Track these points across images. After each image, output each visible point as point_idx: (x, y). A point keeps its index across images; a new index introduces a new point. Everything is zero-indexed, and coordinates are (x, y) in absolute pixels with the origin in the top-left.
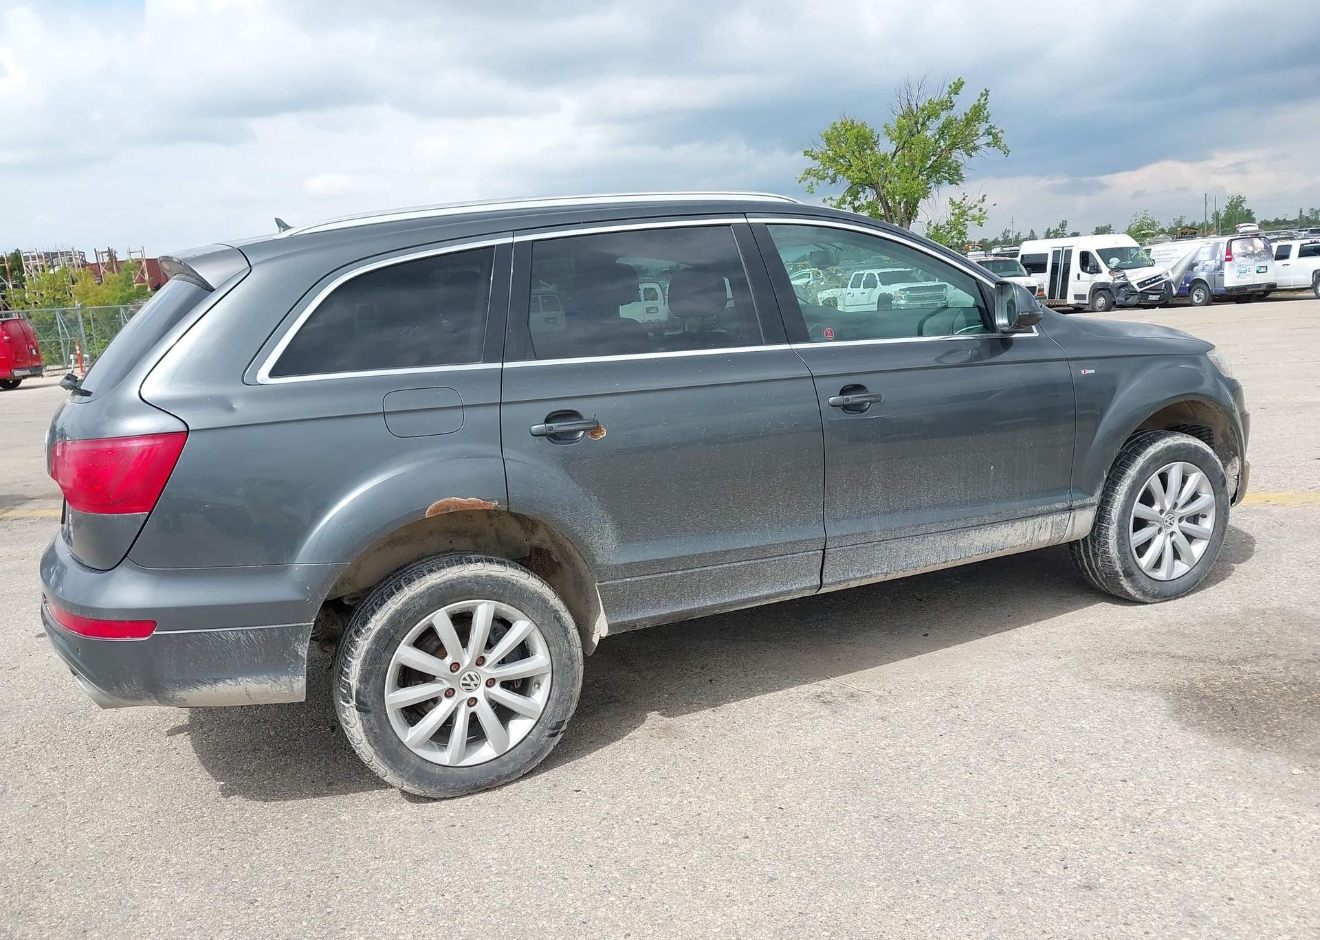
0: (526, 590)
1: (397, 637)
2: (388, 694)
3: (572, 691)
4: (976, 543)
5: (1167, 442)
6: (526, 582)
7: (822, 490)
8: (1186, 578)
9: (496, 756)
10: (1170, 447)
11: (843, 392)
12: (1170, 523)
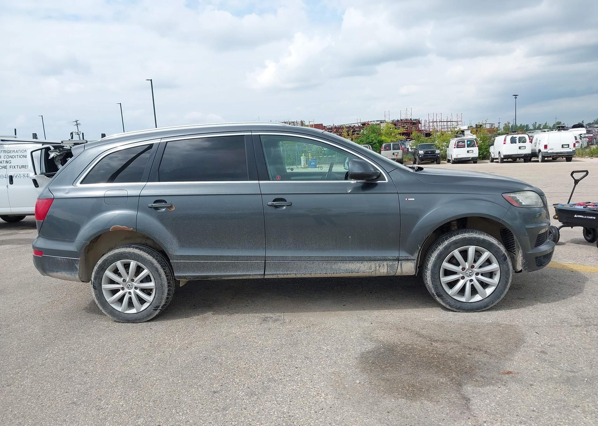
0: (146, 259)
1: (105, 267)
2: (103, 285)
3: (162, 296)
4: (342, 268)
5: (464, 235)
6: (147, 257)
7: (264, 237)
8: (479, 303)
9: (136, 312)
10: (465, 238)
11: (275, 200)
12: (469, 275)
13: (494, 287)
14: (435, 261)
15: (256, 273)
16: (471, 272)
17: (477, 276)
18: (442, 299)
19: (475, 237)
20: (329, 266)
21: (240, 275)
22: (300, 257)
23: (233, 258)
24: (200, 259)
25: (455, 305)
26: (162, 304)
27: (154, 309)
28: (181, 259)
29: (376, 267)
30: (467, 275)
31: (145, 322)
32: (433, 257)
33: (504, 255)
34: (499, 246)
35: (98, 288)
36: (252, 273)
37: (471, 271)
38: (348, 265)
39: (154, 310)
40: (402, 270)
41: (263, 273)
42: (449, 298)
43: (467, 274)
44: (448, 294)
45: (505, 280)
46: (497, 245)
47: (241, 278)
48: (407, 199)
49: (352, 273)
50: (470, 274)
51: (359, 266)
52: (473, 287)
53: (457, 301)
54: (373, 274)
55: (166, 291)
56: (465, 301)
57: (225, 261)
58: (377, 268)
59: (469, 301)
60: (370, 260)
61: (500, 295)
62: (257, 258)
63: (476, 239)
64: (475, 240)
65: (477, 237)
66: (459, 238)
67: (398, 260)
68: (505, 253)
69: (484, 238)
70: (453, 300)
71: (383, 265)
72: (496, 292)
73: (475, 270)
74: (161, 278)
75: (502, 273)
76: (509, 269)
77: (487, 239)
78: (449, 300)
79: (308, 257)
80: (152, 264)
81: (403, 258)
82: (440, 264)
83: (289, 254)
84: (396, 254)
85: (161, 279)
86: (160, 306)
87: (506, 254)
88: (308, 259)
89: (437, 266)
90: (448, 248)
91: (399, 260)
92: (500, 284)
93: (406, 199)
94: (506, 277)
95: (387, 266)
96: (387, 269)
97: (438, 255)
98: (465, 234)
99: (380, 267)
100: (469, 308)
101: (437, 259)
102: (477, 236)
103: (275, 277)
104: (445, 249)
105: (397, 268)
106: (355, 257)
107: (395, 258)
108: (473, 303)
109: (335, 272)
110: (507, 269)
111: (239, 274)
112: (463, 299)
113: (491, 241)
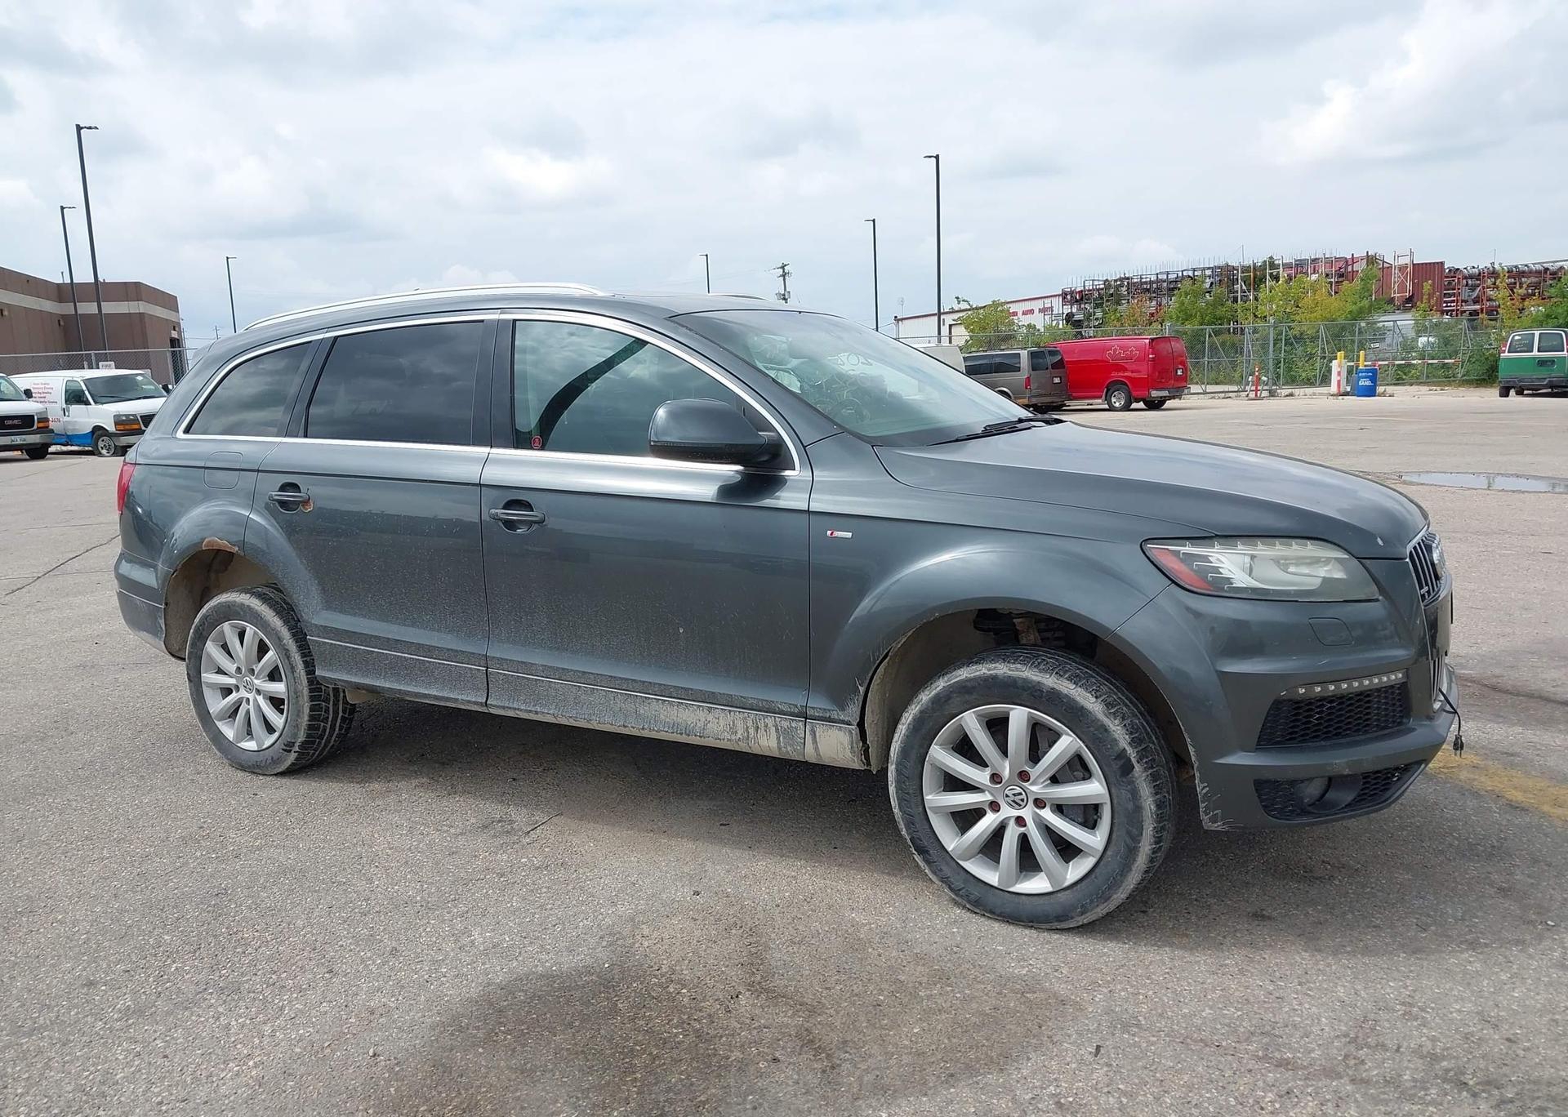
12: (1014, 801)
13: (1091, 858)
14: (907, 737)
15: (467, 698)
16: (1020, 794)
17: (1038, 811)
18: (928, 862)
19: (1025, 680)
20: (629, 706)
21: (436, 698)
22: (563, 669)
23: (419, 648)
24: (358, 642)
25: (963, 891)
26: (300, 740)
27: (285, 748)
28: (326, 636)
29: (747, 727)
30: (1006, 799)
31: (272, 775)
32: (903, 724)
33: (1122, 754)
34: (1106, 721)
35: (195, 679)
36: (460, 697)
37: (1019, 790)
38: (675, 711)
39: (285, 750)
40: (816, 749)
41: (484, 701)
42: (947, 864)
43: (1007, 796)
44: (947, 852)
45: (1125, 842)
46: (1101, 717)
47: (442, 704)
48: (831, 534)
49: (689, 735)
50: (1017, 798)
51: (704, 720)
52: (1024, 842)
53: (972, 878)
54: (743, 747)
55: (306, 711)
56: (996, 884)
57: (406, 655)
58: (752, 731)
59: (1009, 887)
60: (730, 703)
61: (1110, 888)
62: (470, 657)
63: (1029, 688)
64: (1024, 689)
65: (1031, 681)
66: (978, 673)
67: (804, 716)
68: (1129, 750)
69: (1055, 686)
70: (962, 872)
71: (766, 726)
72: (1096, 878)
73: (1034, 788)
74: (295, 675)
75: (1116, 816)
76: (1138, 809)
77: (1065, 691)
78: (947, 871)
79: (579, 671)
80: (279, 638)
81: (817, 714)
82: (922, 751)
83: (538, 658)
84: (798, 700)
85: (295, 679)
86: (294, 743)
87: (1132, 753)
88: (579, 677)
89: (913, 755)
90: (943, 700)
91: (806, 718)
92: (1109, 853)
93: (829, 532)
94: (1129, 833)
95: (777, 730)
96: (778, 738)
97: (914, 719)
98: (997, 665)
99: (757, 731)
100: (1008, 910)
101: (911, 732)
102: (1034, 678)
103: (511, 714)
104: (933, 703)
105: (802, 741)
106: (692, 689)
107: (796, 711)
108: (1023, 897)
109: (646, 727)
110: (1130, 806)
111: (435, 693)
112: (991, 877)
113: (1078, 699)
